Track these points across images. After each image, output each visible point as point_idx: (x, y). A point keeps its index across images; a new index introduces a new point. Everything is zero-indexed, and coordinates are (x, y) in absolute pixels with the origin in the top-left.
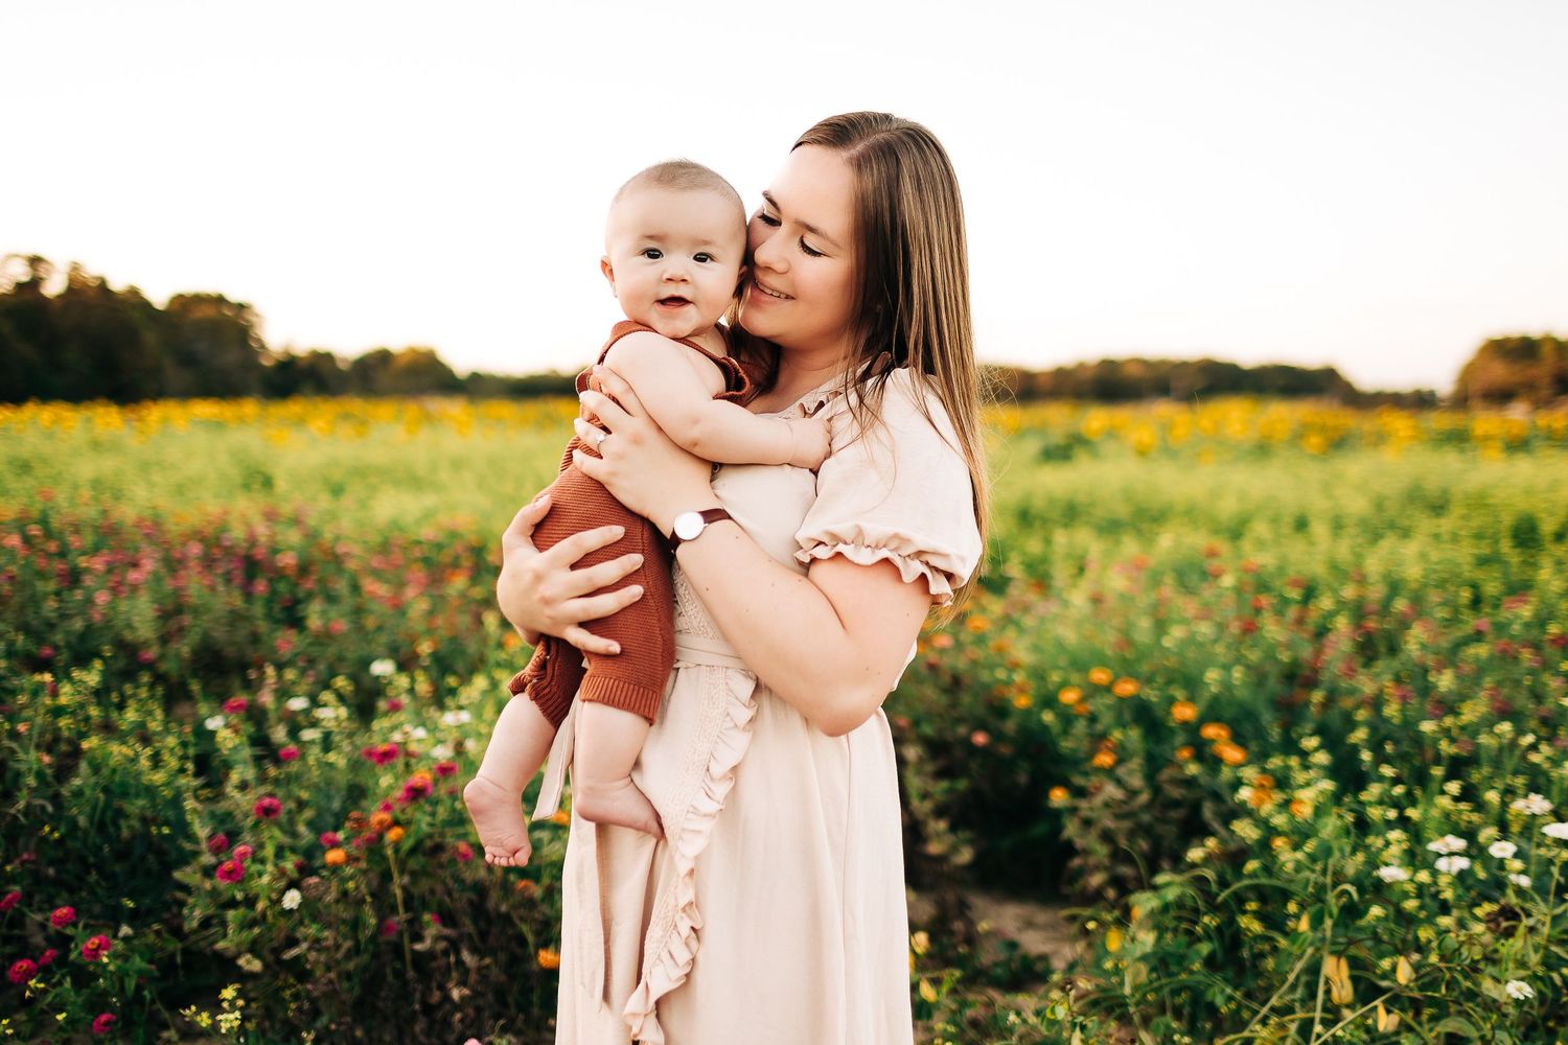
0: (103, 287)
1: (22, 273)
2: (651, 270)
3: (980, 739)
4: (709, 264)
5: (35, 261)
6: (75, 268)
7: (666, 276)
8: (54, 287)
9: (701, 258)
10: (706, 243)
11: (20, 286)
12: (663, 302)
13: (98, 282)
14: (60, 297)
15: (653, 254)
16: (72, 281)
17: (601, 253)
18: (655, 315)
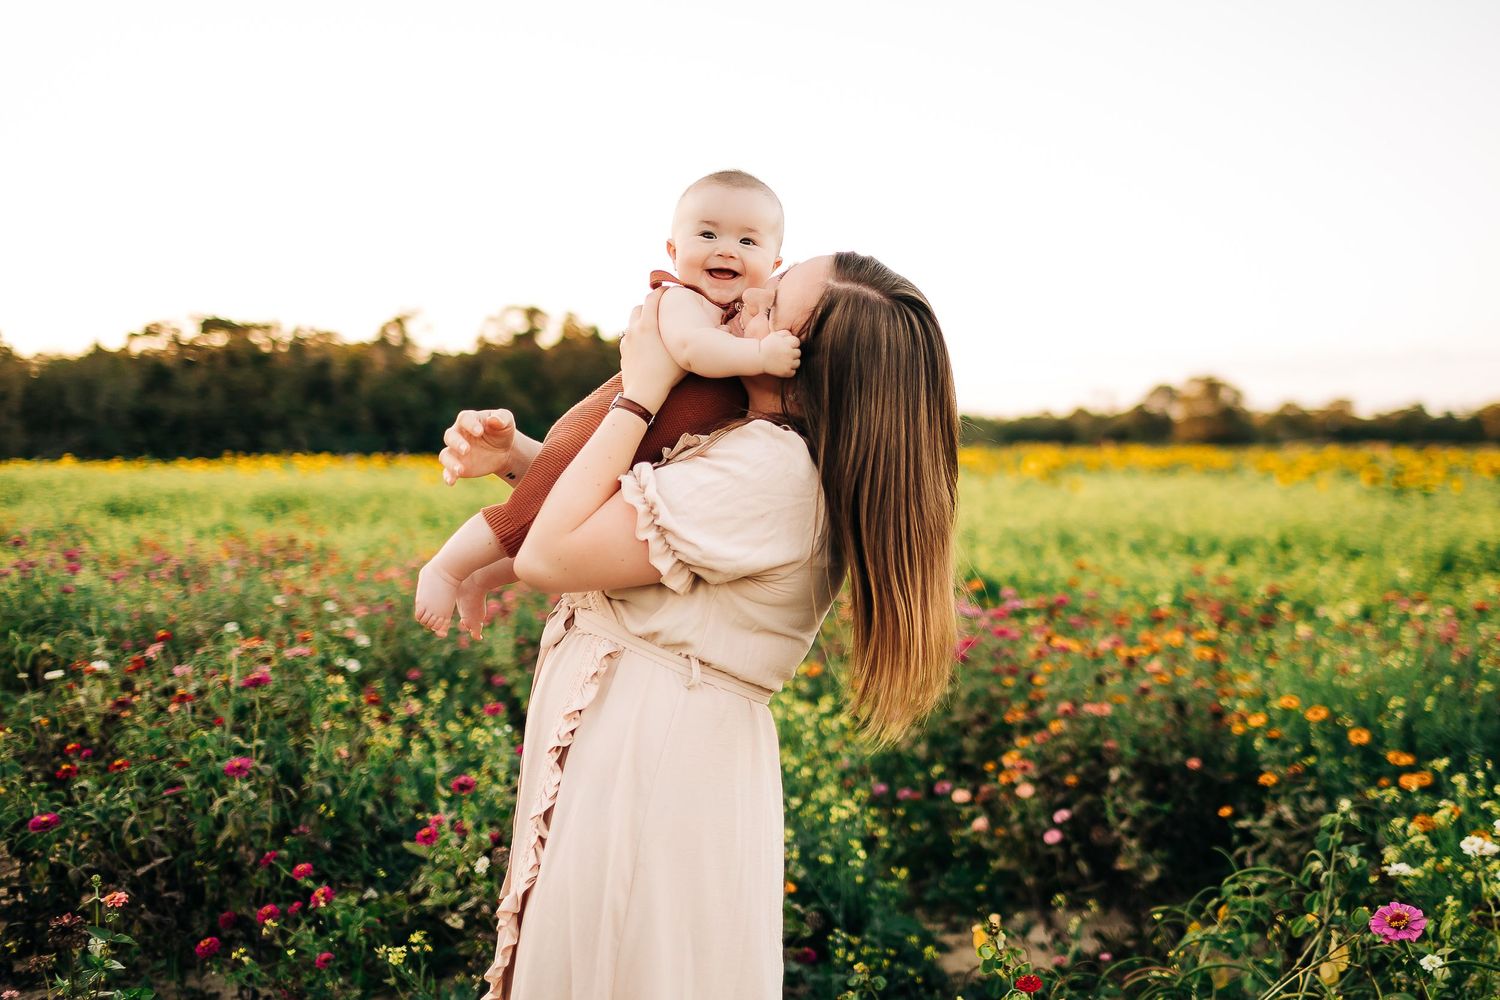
0: (595, 337)
1: (520, 325)
2: (705, 247)
3: (1194, 763)
4: (751, 246)
5: (532, 313)
6: (570, 319)
7: (717, 253)
8: (548, 339)
9: (746, 241)
10: (751, 230)
11: (519, 338)
12: (711, 272)
13: (591, 333)
14: (555, 347)
15: (708, 235)
16: (566, 330)
17: (667, 236)
18: (705, 282)
